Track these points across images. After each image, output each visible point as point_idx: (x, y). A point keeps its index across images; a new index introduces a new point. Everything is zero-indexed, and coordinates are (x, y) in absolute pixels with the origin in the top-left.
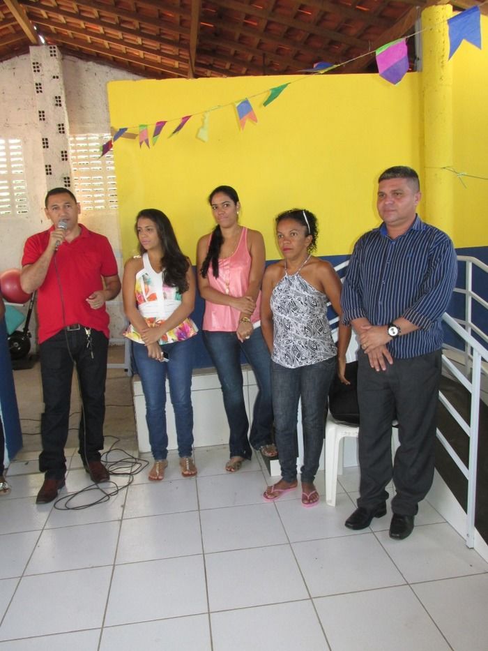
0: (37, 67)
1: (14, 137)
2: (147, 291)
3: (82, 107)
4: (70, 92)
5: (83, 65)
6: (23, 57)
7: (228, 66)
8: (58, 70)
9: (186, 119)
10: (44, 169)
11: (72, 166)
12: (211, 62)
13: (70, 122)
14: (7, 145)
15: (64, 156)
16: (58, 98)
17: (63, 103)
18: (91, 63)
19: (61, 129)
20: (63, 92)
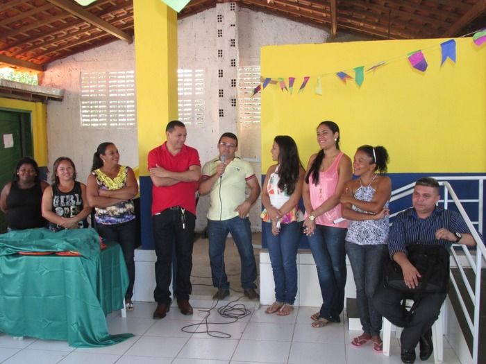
0: (220, 18)
1: (200, 67)
2: (270, 187)
3: (250, 46)
4: (242, 35)
5: (254, 14)
6: (211, 9)
7: (364, 17)
8: (235, 20)
9: (307, 79)
10: (218, 92)
11: (238, 90)
12: (351, 14)
13: (240, 56)
14: (194, 73)
15: (234, 83)
16: (233, 41)
17: (236, 44)
18: (260, 13)
19: (233, 63)
20: (237, 35)
